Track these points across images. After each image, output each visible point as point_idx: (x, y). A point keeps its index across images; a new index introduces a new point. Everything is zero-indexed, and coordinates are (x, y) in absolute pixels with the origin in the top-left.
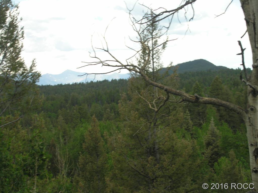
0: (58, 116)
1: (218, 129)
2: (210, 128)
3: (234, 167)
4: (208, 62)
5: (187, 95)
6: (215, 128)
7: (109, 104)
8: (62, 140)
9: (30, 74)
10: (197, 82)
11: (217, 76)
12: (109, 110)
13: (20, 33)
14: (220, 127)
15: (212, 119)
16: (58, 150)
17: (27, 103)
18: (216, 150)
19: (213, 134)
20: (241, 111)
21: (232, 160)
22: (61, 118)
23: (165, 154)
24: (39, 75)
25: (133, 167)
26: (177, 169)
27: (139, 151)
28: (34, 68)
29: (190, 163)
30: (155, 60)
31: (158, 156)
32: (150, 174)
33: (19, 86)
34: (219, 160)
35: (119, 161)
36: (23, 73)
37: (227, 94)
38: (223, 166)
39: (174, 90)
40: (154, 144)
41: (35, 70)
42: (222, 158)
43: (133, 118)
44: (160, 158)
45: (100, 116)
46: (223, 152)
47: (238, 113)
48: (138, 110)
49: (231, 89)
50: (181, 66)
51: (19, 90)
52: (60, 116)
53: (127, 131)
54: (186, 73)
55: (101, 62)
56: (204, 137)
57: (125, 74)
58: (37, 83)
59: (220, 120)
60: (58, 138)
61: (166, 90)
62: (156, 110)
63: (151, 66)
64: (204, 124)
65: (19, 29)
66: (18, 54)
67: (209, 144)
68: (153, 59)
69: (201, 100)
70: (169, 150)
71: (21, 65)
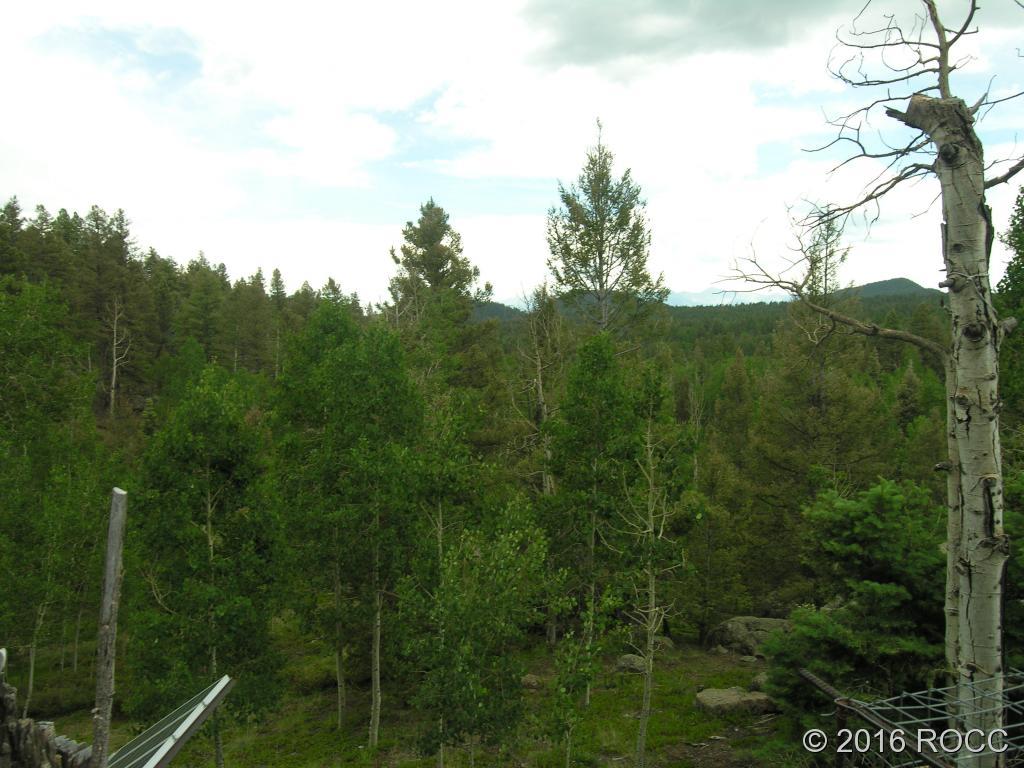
0: (694, 347)
1: (918, 376)
2: (906, 374)
3: (936, 431)
4: (912, 282)
5: (861, 324)
6: (915, 375)
7: (764, 333)
8: (697, 378)
9: (656, 290)
10: (894, 310)
11: (923, 303)
12: (763, 342)
13: (647, 237)
14: (922, 374)
15: (911, 362)
16: (691, 390)
17: (651, 327)
18: (913, 405)
19: (910, 384)
20: (940, 350)
21: (935, 421)
22: (698, 349)
23: (834, 405)
24: (668, 292)
25: (788, 419)
26: (850, 427)
27: (798, 398)
28: (661, 283)
29: (869, 419)
30: (828, 277)
31: (824, 407)
32: (811, 431)
33: (642, 305)
34: (915, 421)
35: (769, 410)
36: (647, 289)
37: (937, 329)
38: (920, 428)
39: (843, 317)
40: (819, 390)
41: (664, 285)
42: (920, 417)
43: (792, 353)
44: (826, 410)
45: (749, 351)
46: (922, 409)
47: (935, 353)
48: (799, 343)
49: (943, 322)
50: (869, 287)
51: (642, 310)
52: (697, 347)
53: (784, 372)
54: (877, 297)
55: (745, 276)
56: (897, 386)
57: (783, 296)
58: (665, 302)
59: (923, 364)
60: (693, 375)
61: (832, 317)
62: (817, 343)
63: (822, 284)
64: (898, 369)
65: (645, 232)
66: (643, 263)
67: (903, 396)
68: (826, 275)
69: (880, 332)
70: (839, 400)
71: (646, 278)
